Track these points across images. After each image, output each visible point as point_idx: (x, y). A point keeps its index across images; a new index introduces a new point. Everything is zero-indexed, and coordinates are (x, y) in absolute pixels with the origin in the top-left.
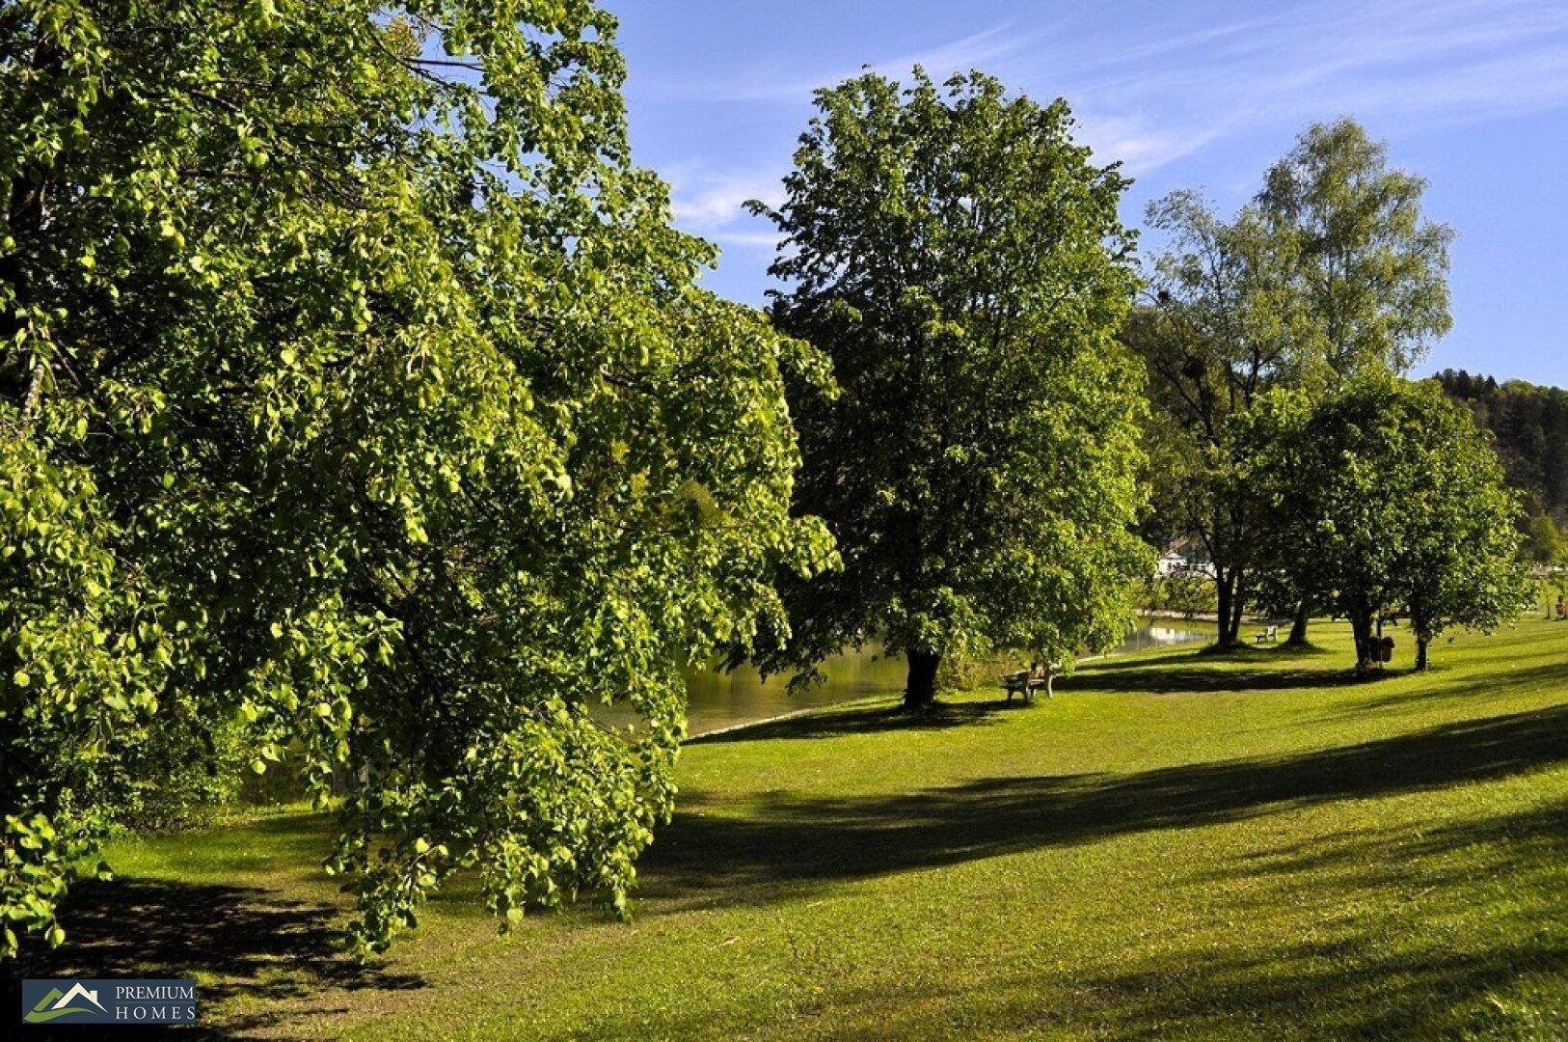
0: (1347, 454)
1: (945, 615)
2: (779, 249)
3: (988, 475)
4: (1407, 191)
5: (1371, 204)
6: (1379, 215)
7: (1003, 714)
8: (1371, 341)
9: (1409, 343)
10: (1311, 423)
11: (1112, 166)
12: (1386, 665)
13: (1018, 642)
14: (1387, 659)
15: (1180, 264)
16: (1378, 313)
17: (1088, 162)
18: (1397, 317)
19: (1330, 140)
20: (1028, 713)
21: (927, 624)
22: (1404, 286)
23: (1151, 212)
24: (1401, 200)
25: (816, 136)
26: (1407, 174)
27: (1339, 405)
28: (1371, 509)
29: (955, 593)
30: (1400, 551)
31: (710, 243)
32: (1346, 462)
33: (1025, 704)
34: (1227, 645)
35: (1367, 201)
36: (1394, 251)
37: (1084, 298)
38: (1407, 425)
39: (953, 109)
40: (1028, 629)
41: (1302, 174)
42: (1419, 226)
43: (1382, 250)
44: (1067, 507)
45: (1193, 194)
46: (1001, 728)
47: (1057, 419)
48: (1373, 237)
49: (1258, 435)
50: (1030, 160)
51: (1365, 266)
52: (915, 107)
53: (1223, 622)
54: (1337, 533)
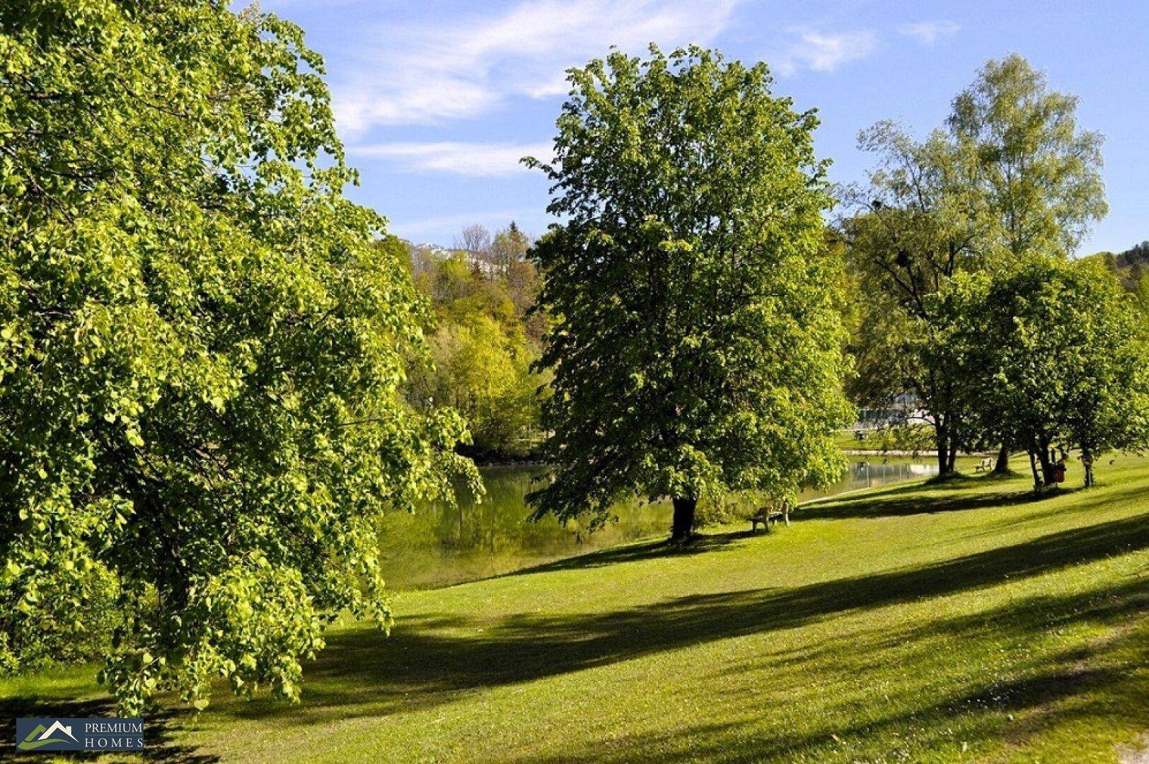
0: (1016, 319)
1: (689, 467)
2: (550, 193)
3: (716, 357)
4: (1064, 107)
5: (1038, 117)
6: (1044, 127)
7: (745, 541)
8: (1043, 227)
9: (1076, 227)
10: (989, 297)
11: (810, 112)
12: (1061, 485)
13: (748, 485)
14: (1061, 480)
15: (892, 178)
16: (1049, 205)
17: (790, 109)
18: (1064, 208)
19: (1001, 73)
20: (765, 539)
21: (674, 475)
22: (1068, 181)
23: (862, 138)
24: (1061, 114)
25: (576, 104)
26: (1063, 94)
27: (1010, 282)
28: (1036, 363)
29: (694, 450)
30: (1061, 394)
31: (381, 216)
32: (1016, 325)
33: (765, 532)
34: (946, 476)
35: (1034, 117)
36: (1059, 155)
37: (787, 213)
38: (1064, 294)
39: (677, 75)
40: (755, 474)
41: (983, 101)
42: (1076, 134)
43: (1048, 156)
44: (784, 378)
45: (894, 122)
46: (738, 552)
47: (767, 309)
48: (1040, 145)
49: (949, 308)
50: (738, 111)
51: (1033, 170)
52: (650, 75)
53: (942, 457)
54: (1009, 383)
